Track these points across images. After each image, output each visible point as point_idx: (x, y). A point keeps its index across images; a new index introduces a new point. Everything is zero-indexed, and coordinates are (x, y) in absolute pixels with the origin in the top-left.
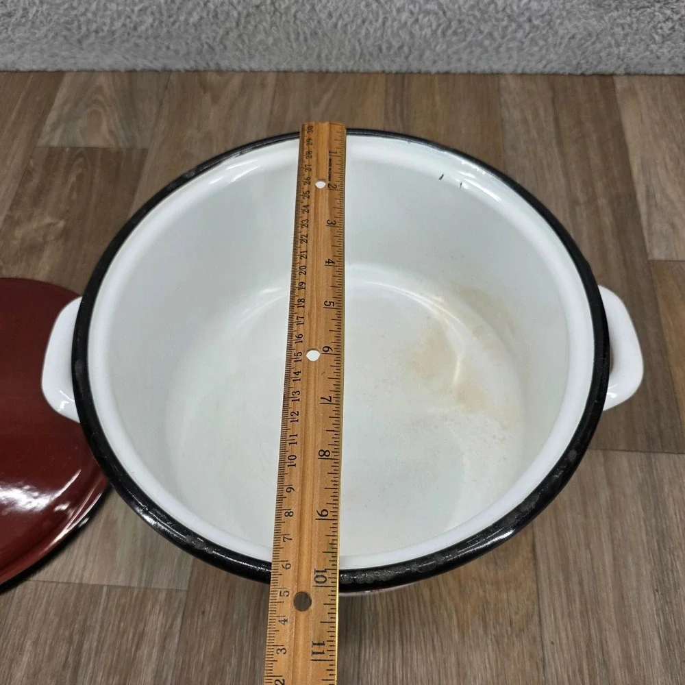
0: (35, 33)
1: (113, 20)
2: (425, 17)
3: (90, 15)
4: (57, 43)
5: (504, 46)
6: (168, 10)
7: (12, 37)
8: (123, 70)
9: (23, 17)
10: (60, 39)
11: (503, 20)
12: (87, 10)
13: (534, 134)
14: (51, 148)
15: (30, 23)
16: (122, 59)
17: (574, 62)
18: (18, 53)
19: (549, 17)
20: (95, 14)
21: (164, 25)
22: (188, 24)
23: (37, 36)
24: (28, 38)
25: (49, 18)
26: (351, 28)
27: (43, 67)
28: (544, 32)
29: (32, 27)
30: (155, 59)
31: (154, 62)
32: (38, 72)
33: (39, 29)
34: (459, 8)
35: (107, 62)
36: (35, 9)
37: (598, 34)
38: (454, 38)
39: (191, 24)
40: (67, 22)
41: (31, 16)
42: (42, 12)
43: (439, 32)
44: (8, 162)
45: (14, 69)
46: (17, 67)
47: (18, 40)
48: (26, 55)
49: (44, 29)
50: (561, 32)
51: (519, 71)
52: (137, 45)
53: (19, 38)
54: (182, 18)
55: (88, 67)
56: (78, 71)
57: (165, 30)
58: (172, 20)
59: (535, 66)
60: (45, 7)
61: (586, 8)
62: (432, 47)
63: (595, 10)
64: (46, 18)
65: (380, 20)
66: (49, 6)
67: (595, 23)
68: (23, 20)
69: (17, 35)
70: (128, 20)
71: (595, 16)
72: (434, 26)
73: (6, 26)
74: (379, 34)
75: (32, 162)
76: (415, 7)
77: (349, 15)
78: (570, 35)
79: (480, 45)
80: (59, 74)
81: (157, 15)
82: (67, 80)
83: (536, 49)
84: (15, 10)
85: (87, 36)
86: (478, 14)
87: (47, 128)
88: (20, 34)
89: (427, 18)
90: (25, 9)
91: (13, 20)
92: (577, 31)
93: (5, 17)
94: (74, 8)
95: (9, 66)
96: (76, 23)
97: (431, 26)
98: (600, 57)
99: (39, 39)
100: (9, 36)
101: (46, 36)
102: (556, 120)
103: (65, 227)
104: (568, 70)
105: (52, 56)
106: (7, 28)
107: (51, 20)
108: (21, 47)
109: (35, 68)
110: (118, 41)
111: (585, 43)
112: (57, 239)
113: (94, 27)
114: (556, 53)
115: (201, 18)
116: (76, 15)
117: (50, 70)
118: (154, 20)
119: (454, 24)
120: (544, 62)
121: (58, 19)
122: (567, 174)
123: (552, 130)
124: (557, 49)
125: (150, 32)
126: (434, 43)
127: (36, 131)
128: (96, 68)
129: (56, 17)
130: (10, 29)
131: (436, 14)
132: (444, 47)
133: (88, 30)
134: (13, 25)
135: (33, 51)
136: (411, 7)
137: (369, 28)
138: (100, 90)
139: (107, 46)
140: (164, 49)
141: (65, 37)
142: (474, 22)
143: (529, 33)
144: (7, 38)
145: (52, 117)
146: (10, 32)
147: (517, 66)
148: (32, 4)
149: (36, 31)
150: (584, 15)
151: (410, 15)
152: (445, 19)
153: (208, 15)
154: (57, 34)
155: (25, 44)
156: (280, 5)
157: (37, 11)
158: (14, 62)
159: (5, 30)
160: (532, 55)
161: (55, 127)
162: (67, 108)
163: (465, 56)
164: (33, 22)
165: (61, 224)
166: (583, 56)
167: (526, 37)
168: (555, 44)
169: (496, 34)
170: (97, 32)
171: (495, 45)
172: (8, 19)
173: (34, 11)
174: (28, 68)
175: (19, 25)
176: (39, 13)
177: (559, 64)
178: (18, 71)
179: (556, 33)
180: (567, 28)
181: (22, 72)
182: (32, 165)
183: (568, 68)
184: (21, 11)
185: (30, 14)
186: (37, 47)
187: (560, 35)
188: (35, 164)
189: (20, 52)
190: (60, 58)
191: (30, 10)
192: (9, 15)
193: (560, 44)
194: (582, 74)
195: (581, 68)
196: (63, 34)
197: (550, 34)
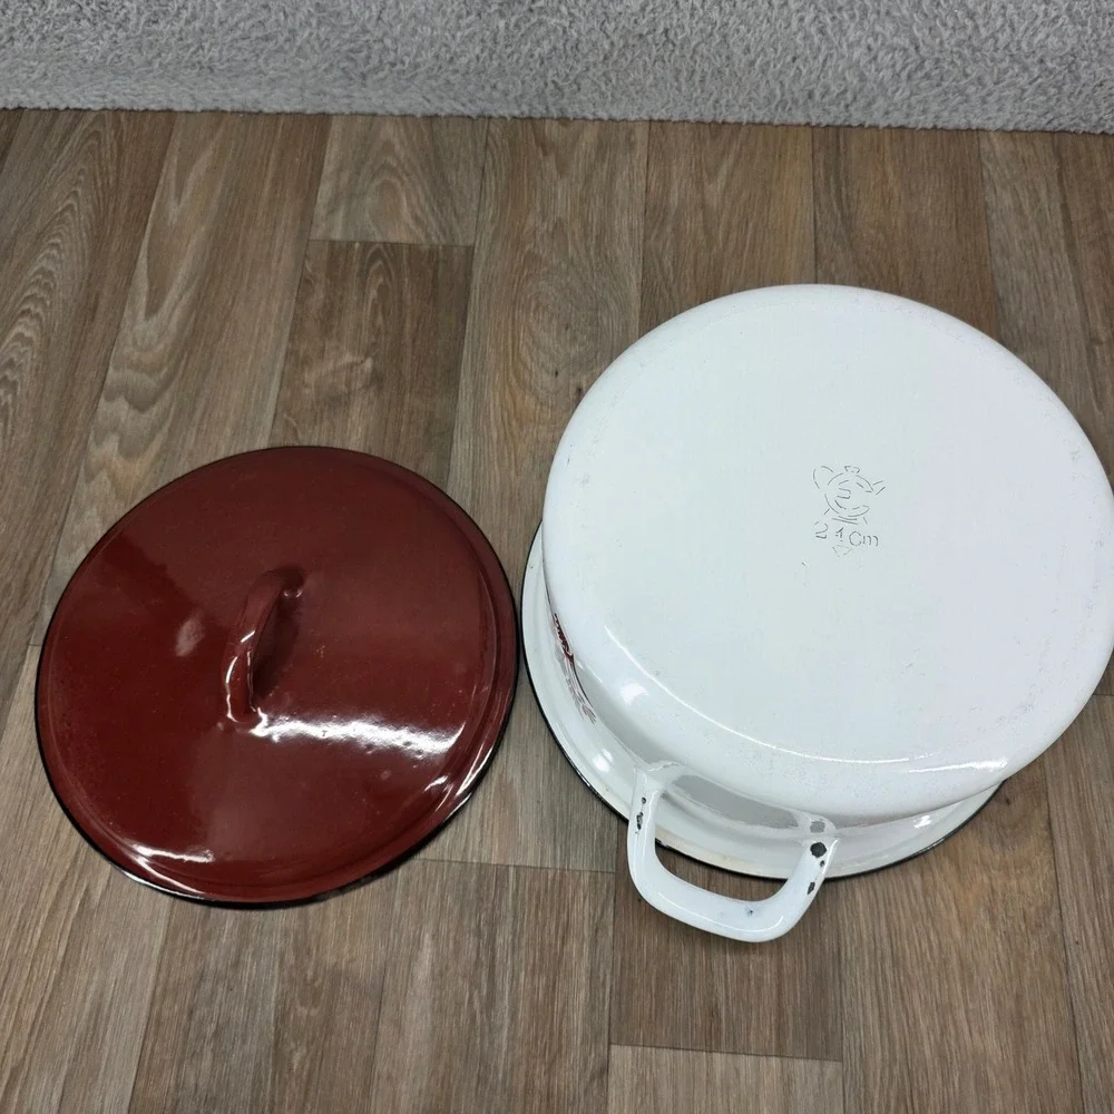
0: (298, 63)
1: (421, 47)
2: (887, 53)
3: (388, 42)
4: (330, 76)
5: (996, 94)
6: (507, 37)
7: (263, 67)
8: (419, 116)
9: (287, 40)
10: (337, 73)
11: (1002, 60)
12: (385, 34)
13: (1033, 228)
14: (332, 243)
15: (295, 49)
16: (421, 100)
17: (1095, 118)
19: (1072, 58)
20: (395, 41)
21: (494, 56)
22: (532, 56)
23: (302, 66)
24: (286, 70)
25: (326, 43)
26: (775, 66)
27: (299, 108)
28: (1060, 77)
29: (296, 56)
30: (471, 101)
31: (469, 105)
32: (291, 113)
33: (306, 58)
34: (941, 43)
35: (398, 105)
36: (308, 31)
38: (924, 84)
39: (537, 56)
40: (351, 51)
41: (299, 41)
42: (318, 35)
43: (904, 75)
44: (274, 264)
45: (255, 110)
46: (261, 107)
47: (271, 72)
48: (278, 92)
49: (315, 59)
50: (1084, 76)
51: (1011, 127)
52: (448, 82)
53: (274, 69)
54: (525, 49)
55: (367, 110)
56: (351, 114)
57: (495, 63)
58: (509, 50)
59: (1033, 120)
60: (323, 29)
62: (889, 93)
64: (321, 44)
65: (821, 58)
66: (329, 29)
68: (287, 46)
69: (271, 66)
70: (444, 49)
72: (898, 67)
73: (257, 52)
74: (813, 76)
75: (308, 266)
76: (876, 40)
77: (776, 50)
78: (1098, 82)
79: (961, 92)
80: (323, 119)
81: (489, 44)
82: (336, 128)
83: (1043, 98)
84: (277, 32)
85: (376, 70)
86: (966, 52)
87: (320, 210)
88: (278, 64)
89: (890, 56)
90: (292, 31)
91: (271, 45)
92: (1108, 77)
93: (260, 41)
94: (365, 31)
95: (249, 105)
96: (365, 51)
97: (893, 66)
99: (302, 72)
100: (259, 66)
101: (315, 68)
102: (1065, 207)
103: (374, 370)
104: (1084, 127)
105: (317, 94)
106: (258, 56)
107: (328, 46)
108: (273, 80)
109: (287, 109)
110: (421, 77)
112: (366, 387)
113: (391, 57)
114: (1072, 105)
115: (555, 49)
116: (367, 41)
117: (308, 112)
118: (482, 51)
119: (928, 65)
120: (1050, 116)
121: (339, 45)
122: (1081, 295)
123: (1060, 224)
124: (1072, 99)
125: (473, 65)
126: (894, 88)
127: (306, 216)
128: (380, 112)
129: (337, 43)
130: (263, 57)
131: (905, 50)
132: (907, 93)
133: (381, 61)
134: (269, 51)
135: (290, 86)
136: (870, 40)
137: (801, 67)
138: (388, 147)
139: (404, 83)
140: (488, 89)
141: (343, 69)
142: (959, 62)
143: (1036, 80)
144: (255, 69)
145: (325, 190)
146: (261, 61)
147: (1008, 121)
148: (304, 25)
149: (302, 61)
151: (866, 51)
152: (916, 57)
153: (564, 45)
154: (331, 65)
155: (282, 78)
156: (676, 34)
157: (311, 34)
158: (257, 101)
159: (255, 58)
160: (1034, 107)
161: (332, 212)
162: (345, 177)
163: (934, 107)
164: (300, 49)
165: (368, 364)
167: (1030, 83)
168: (1072, 93)
169: (988, 80)
170: (393, 65)
171: (983, 93)
172: (264, 44)
173: (306, 34)
174: (276, 108)
175: (277, 51)
176: (314, 36)
177: (1072, 119)
178: (260, 112)
179: (1078, 78)
180: (1094, 73)
181: (268, 114)
182: (310, 270)
183: (1083, 125)
184: (286, 34)
185: (298, 38)
186: (299, 82)
187: (1082, 81)
188: (314, 269)
189: (269, 88)
190: (328, 97)
191: (300, 33)
192: (267, 39)
193: (1080, 92)
194: (1103, 133)
195: (1104, 125)
196: (342, 65)
197: (1068, 80)
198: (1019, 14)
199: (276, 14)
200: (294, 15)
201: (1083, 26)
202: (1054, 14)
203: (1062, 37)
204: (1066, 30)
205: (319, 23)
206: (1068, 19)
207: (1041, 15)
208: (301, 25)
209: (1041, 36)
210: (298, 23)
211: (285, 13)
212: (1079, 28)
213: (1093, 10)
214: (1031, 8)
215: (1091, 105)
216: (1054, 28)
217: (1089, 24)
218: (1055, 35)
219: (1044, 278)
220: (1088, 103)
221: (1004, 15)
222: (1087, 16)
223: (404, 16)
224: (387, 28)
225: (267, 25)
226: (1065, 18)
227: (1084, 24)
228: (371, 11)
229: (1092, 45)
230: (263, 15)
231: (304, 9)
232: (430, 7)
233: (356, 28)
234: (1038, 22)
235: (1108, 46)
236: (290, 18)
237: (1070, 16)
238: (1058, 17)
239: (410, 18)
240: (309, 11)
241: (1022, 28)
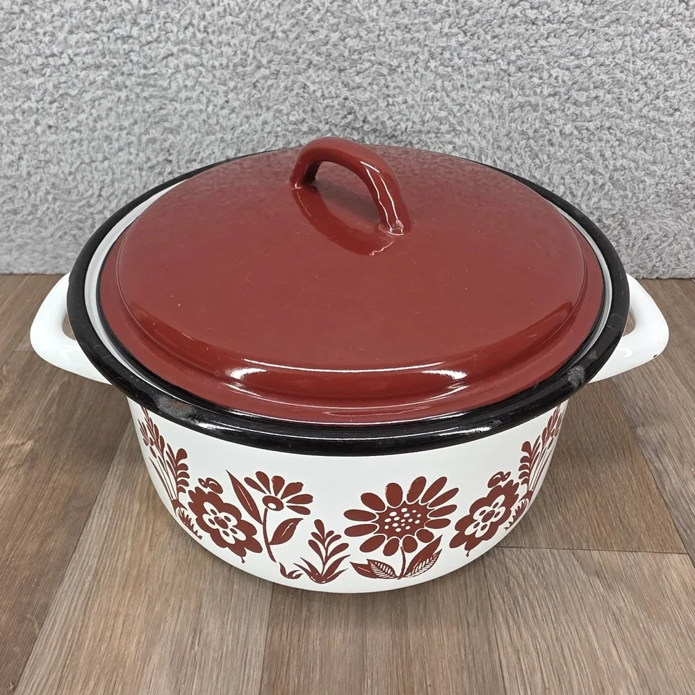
0: (41, 232)
4: (64, 242)
7: (13, 237)
9: (31, 213)
12: (105, 207)
15: (37, 221)
17: (650, 265)
18: (15, 254)
19: (621, 217)
24: (31, 238)
27: (41, 270)
29: (38, 226)
32: (34, 274)
33: (46, 228)
36: (46, 205)
37: (675, 235)
40: (80, 221)
41: (39, 213)
45: (7, 272)
46: (11, 269)
47: (19, 240)
48: (25, 257)
49: (51, 229)
50: (634, 232)
53: (21, 237)
60: (58, 203)
61: (662, 207)
63: (671, 209)
64: (57, 216)
66: (62, 203)
67: (672, 223)
68: (30, 218)
69: (19, 234)
71: (671, 215)
73: (8, 223)
75: (4, 369)
78: (645, 236)
84: (22, 207)
88: (24, 233)
90: (34, 206)
91: (18, 218)
92: (652, 232)
93: (10, 214)
94: (90, 206)
96: (90, 221)
98: (679, 259)
99: (43, 239)
100: (10, 235)
101: (52, 236)
103: (32, 450)
105: (56, 258)
106: (9, 227)
107: (62, 217)
108: (20, 247)
109: (32, 271)
111: (661, 245)
112: (18, 467)
114: (629, 255)
116: (92, 213)
117: (48, 273)
121: (70, 216)
124: (629, 251)
127: (19, 336)
129: (69, 214)
130: (12, 227)
134: (17, 222)
135: (34, 251)
141: (74, 236)
144: (7, 237)
146: (11, 231)
148: (43, 200)
149: (43, 230)
150: (659, 214)
154: (65, 233)
155: (27, 244)
157: (48, 208)
158: (9, 264)
159: (7, 229)
164: (41, 220)
165: (28, 446)
166: (659, 259)
168: (628, 246)
172: (13, 216)
173: (45, 208)
174: (24, 270)
175: (24, 223)
176: (50, 210)
177: (632, 267)
178: (11, 274)
179: (629, 233)
180: (641, 229)
181: (16, 275)
182: (5, 373)
183: (641, 271)
184: (30, 208)
185: (39, 212)
186: (40, 247)
187: (634, 235)
188: (8, 372)
189: (18, 253)
190: (64, 259)
191: (40, 208)
192: (15, 212)
193: (633, 245)
194: (657, 278)
195: (657, 271)
196: (73, 232)
197: (622, 235)
198: (574, 183)
199: (22, 193)
200: (36, 193)
201: (624, 191)
202: (600, 182)
203: (611, 200)
204: (612, 194)
205: (55, 199)
206: (611, 187)
207: (592, 183)
208: (41, 200)
209: (595, 200)
210: (38, 199)
211: (29, 192)
212: (622, 192)
213: (629, 179)
214: (583, 178)
215: (644, 255)
216: (603, 192)
217: (628, 189)
218: (604, 199)
220: (641, 254)
221: (564, 184)
222: (626, 183)
223: (119, 192)
224: (107, 204)
225: (16, 201)
226: (608, 186)
227: (625, 189)
228: (93, 190)
229: (635, 206)
230: (11, 194)
231: (43, 189)
232: (137, 185)
233: (83, 202)
234: (590, 189)
235: (646, 206)
236: (33, 196)
237: (613, 184)
238: (603, 185)
239: (123, 194)
240: (46, 189)
241: (580, 194)
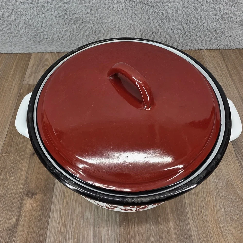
0: (21, 39)
1: (54, 34)
2: (176, 31)
3: (45, 32)
4: (30, 43)
5: (204, 40)
6: (77, 30)
7: (12, 41)
8: (55, 52)
9: (17, 33)
10: (32, 41)
11: (206, 31)
12: (44, 30)
13: (220, 72)
14: (29, 84)
15: (20, 35)
16: (56, 48)
17: (230, 45)
18: (13, 47)
19: (223, 30)
20: (47, 32)
21: (74, 35)
22: (84, 35)
23: (22, 40)
24: (18, 41)
25: (28, 34)
26: (148, 35)
27: (23, 52)
28: (220, 35)
29: (20, 37)
30: (69, 48)
31: (69, 49)
32: (21, 53)
33: (23, 38)
34: (190, 27)
35: (49, 50)
36: (23, 30)
37: (240, 35)
38: (186, 38)
39: (85, 35)
40: (35, 35)
42: (25, 31)
43: (181, 36)
44: (12, 91)
45: (11, 53)
46: (12, 52)
47: (14, 42)
48: (17, 47)
49: (25, 38)
51: (209, 49)
52: (62, 43)
53: (14, 41)
54: (82, 33)
55: (42, 51)
56: (37, 53)
57: (74, 37)
58: (78, 34)
59: (215, 47)
60: (27, 30)
61: (237, 26)
62: (178, 41)
63: (240, 27)
64: (27, 34)
65: (160, 32)
66: (28, 29)
67: (240, 31)
68: (17, 35)
69: (14, 40)
70: (60, 34)
71: (240, 29)
72: (179, 34)
73: (9, 37)
74: (158, 37)
75: (22, 91)
76: (173, 27)
77: (148, 31)
78: (230, 36)
79: (196, 40)
80: (30, 55)
81: (72, 32)
82: (33, 56)
83: (216, 41)
84: (14, 31)
85: (42, 40)
86: (196, 29)
87: (27, 76)
88: (15, 40)
89: (177, 31)
90: (18, 30)
91: (13, 34)
92: (232, 34)
93: (10, 34)
94: (38, 30)
95: (9, 51)
96: (39, 35)
97: (178, 34)
98: (240, 43)
99: (22, 41)
100: (10, 41)
101: (26, 40)
102: (227, 66)
104: (227, 48)
105: (27, 48)
106: (10, 38)
107: (29, 34)
108: (15, 44)
109: (20, 52)
110: (55, 42)
111: (234, 38)
113: (46, 37)
114: (224, 42)
115: (90, 33)
116: (39, 33)
117: (25, 53)
118: (71, 34)
119: (187, 33)
120: (218, 45)
121: (32, 34)
122: (237, 88)
123: (227, 70)
124: (224, 40)
125: (68, 38)
126: (179, 40)
127: (22, 78)
128: (45, 52)
129: (31, 33)
130: (11, 38)
131: (181, 29)
132: (182, 41)
133: (43, 38)
134: (13, 36)
135: (20, 46)
136: (172, 27)
137: (155, 35)
138: (47, 60)
139: (50, 44)
140: (73, 44)
141: (34, 40)
142: (195, 32)
143: (214, 36)
144: (9, 41)
145: (29, 71)
146: (11, 39)
147: (208, 47)
148: (21, 29)
149: (22, 39)
150: (236, 28)
151: (171, 30)
152: (184, 31)
153: (92, 32)
154: (30, 40)
155: (17, 43)
156: (121, 28)
157: (23, 31)
158: (11, 50)
159: (9, 38)
160: (214, 43)
161: (30, 76)
162: (34, 68)
163: (189, 44)
164: (21, 35)
166: (233, 43)
168: (223, 39)
169: (202, 36)
170: (47, 39)
171: (201, 40)
172: (11, 34)
173: (22, 31)
174: (17, 52)
175: (15, 36)
176: (24, 32)
177: (224, 46)
178: (12, 53)
179: (225, 35)
180: (229, 33)
181: (14, 54)
182: (22, 92)
183: (227, 47)
184: (17, 31)
185: (20, 32)
186: (22, 44)
187: (226, 36)
188: (23, 92)
189: (14, 47)
190: (30, 48)
191: (21, 31)
192: (12, 33)
193: (225, 39)
194: (232, 49)
195: (232, 47)
196: (33, 39)
197: (222, 35)
198: (209, 19)
199: (13, 26)
200: (18, 26)
201: (225, 21)
202: (218, 18)
203: (220, 24)
204: (221, 22)
205: (25, 28)
206: (221, 19)
207: (215, 18)
208: (20, 28)
209: (215, 24)
210: (19, 28)
211: (16, 26)
212: (224, 21)
213: (228, 17)
214: (212, 17)
215: (229, 42)
216: (218, 22)
217: (227, 20)
218: (218, 24)
219: (226, 84)
220: (228, 41)
221: (205, 19)
222: (226, 18)
223: (48, 25)
224: (44, 29)
225: (11, 29)
226: (220, 19)
227: (225, 20)
228: (39, 24)
229: (228, 26)
230: (9, 26)
231: (21, 24)
232: (55, 23)
233: (36, 29)
234: (214, 20)
235: (232, 26)
236: (17, 27)
237: (222, 19)
238: (219, 19)
239: (50, 26)
240: (22, 25)
241: (210, 22)
